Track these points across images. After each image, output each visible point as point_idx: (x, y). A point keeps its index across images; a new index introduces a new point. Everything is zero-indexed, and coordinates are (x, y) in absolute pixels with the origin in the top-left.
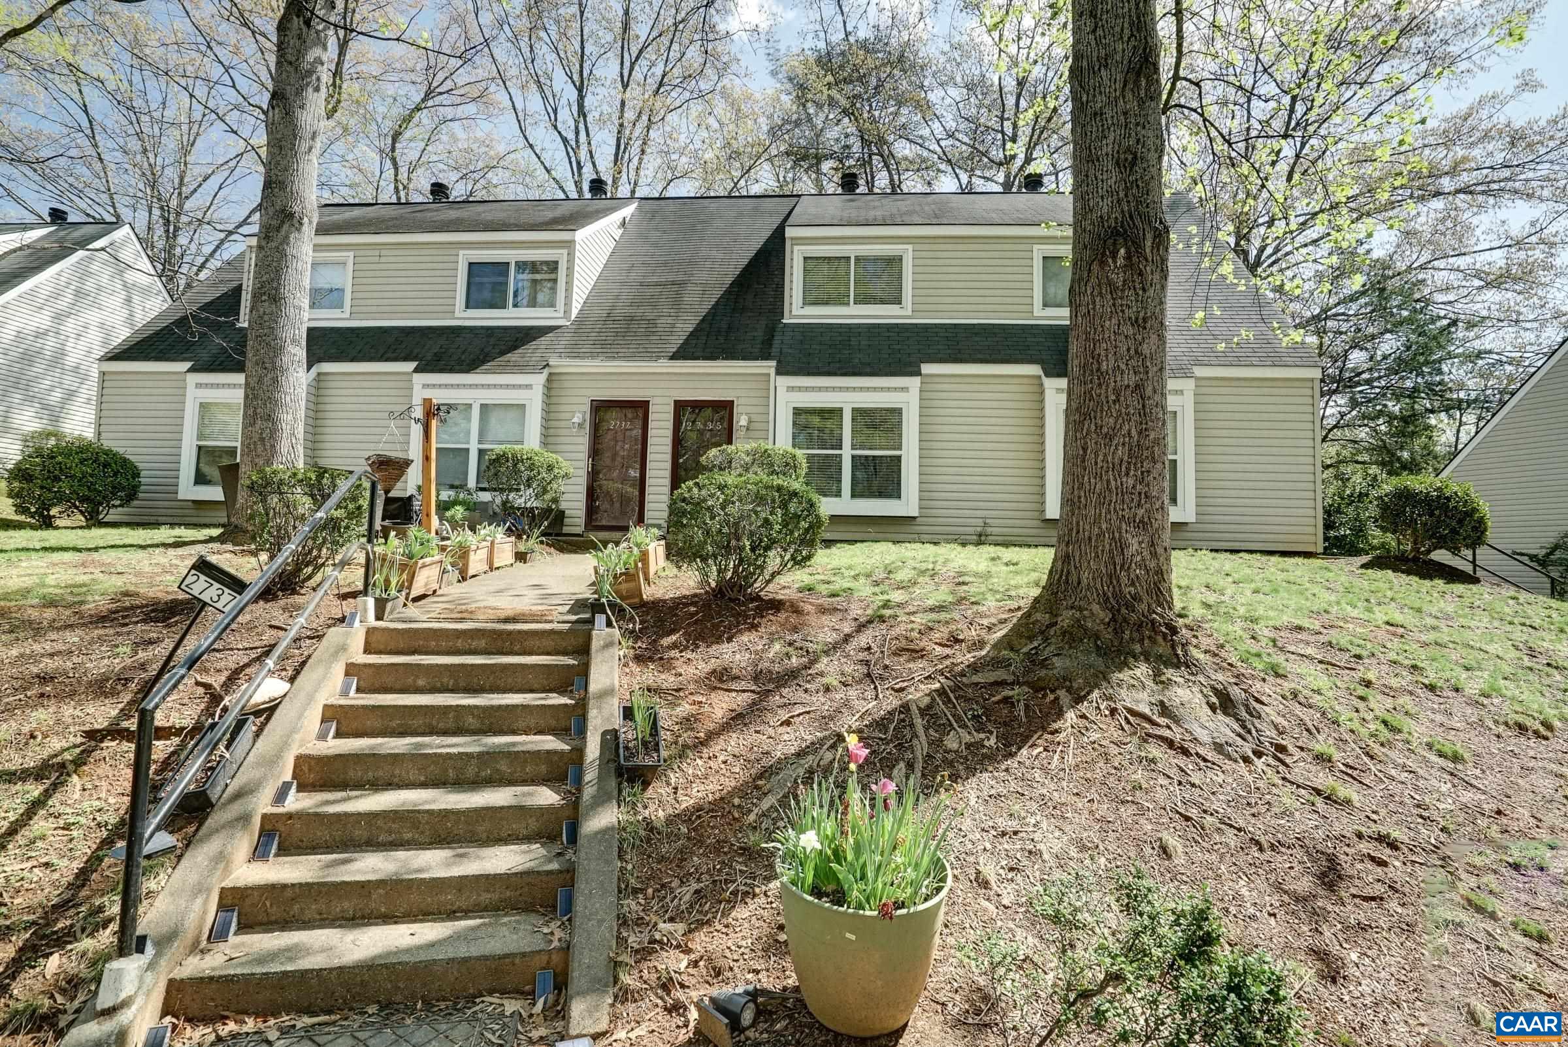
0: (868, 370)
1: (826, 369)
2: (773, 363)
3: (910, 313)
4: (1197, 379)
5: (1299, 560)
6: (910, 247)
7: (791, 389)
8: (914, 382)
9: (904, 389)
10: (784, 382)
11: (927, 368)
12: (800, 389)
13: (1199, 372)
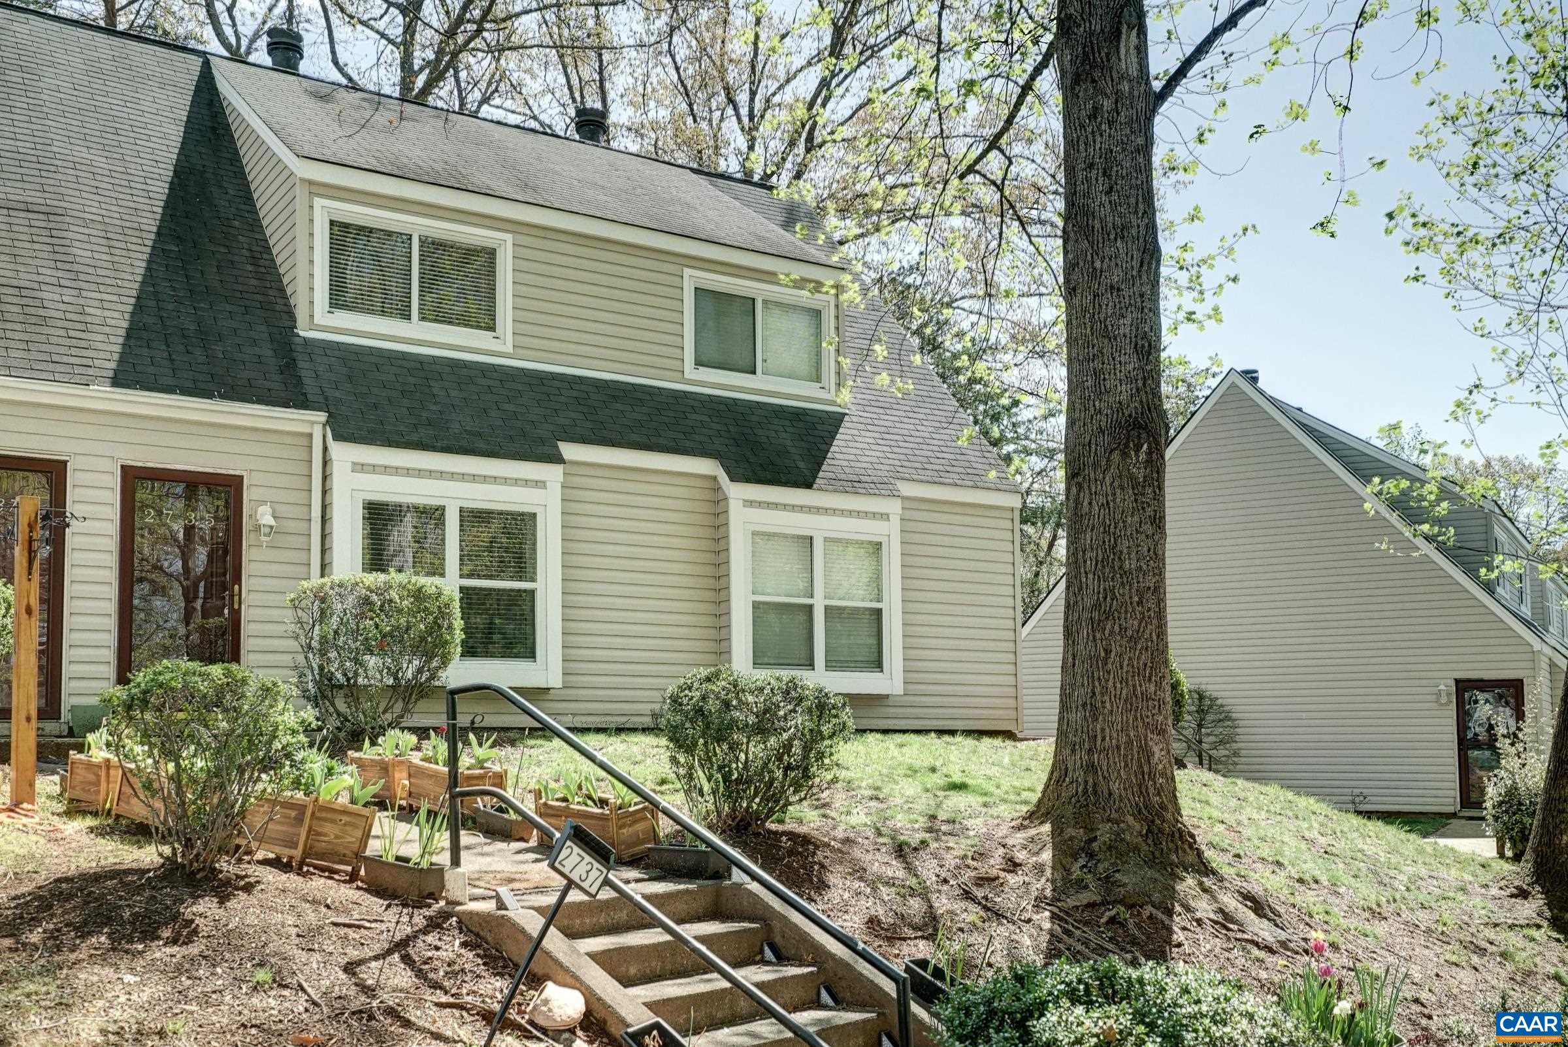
0: (481, 445)
1: (415, 437)
2: (322, 417)
3: (509, 348)
4: (905, 498)
5: (997, 742)
6: (508, 237)
7: (359, 467)
8: (552, 473)
9: (540, 484)
10: (344, 454)
11: (569, 450)
12: (374, 469)
13: (906, 489)
